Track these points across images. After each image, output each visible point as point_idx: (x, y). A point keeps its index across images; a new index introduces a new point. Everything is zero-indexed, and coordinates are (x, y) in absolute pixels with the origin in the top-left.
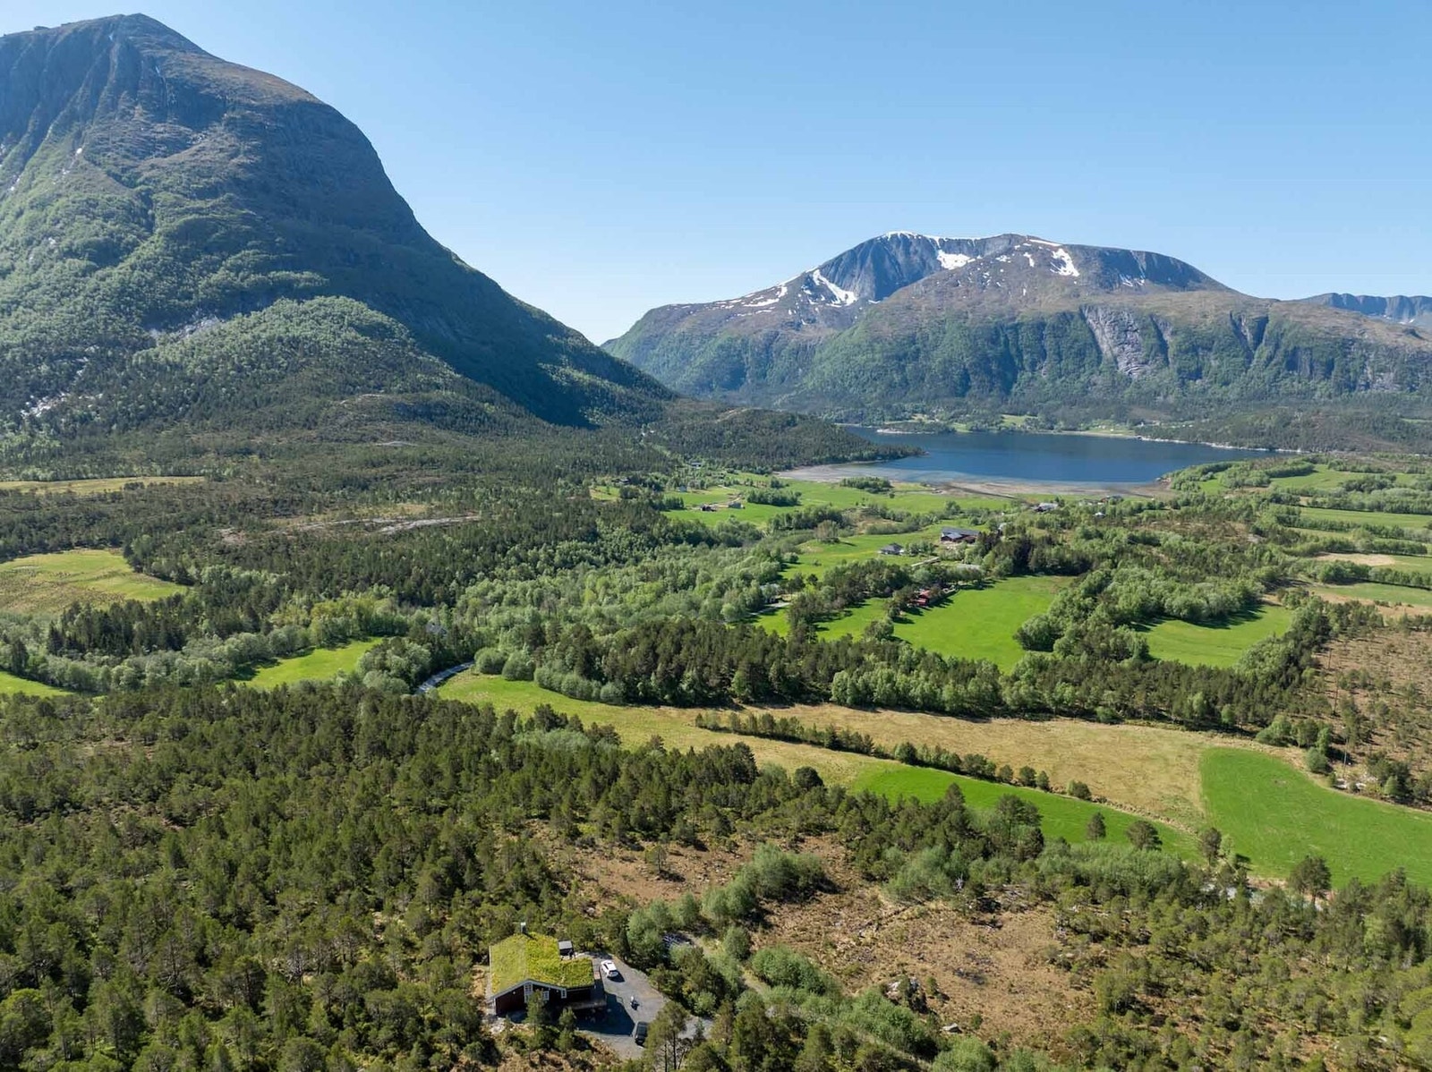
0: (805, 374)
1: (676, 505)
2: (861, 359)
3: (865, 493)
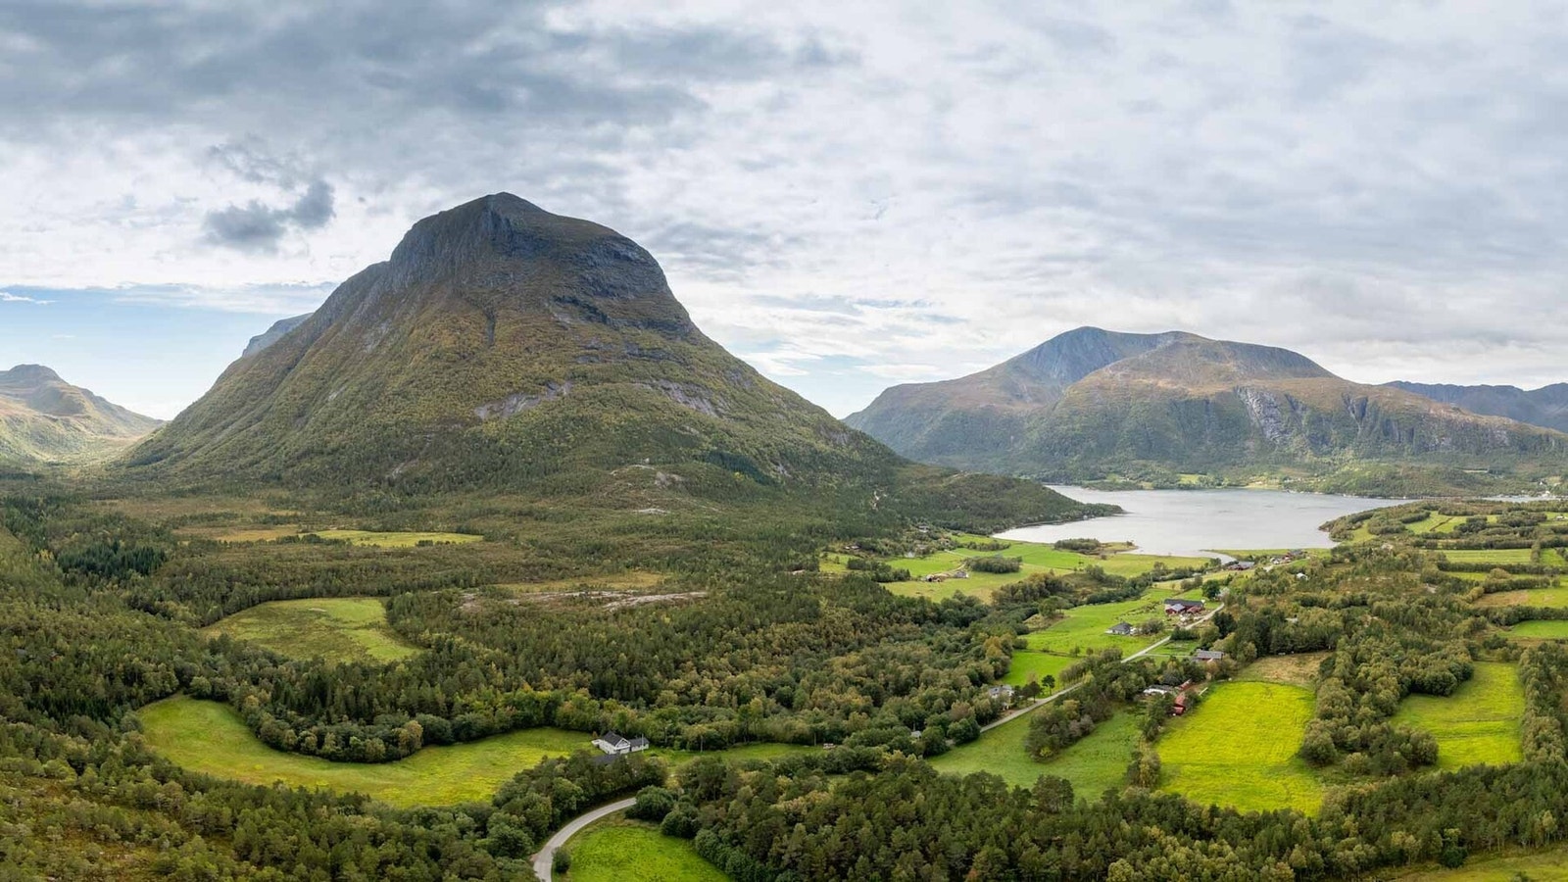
0: (1015, 441)
1: (902, 577)
2: (1063, 428)
3: (1078, 556)
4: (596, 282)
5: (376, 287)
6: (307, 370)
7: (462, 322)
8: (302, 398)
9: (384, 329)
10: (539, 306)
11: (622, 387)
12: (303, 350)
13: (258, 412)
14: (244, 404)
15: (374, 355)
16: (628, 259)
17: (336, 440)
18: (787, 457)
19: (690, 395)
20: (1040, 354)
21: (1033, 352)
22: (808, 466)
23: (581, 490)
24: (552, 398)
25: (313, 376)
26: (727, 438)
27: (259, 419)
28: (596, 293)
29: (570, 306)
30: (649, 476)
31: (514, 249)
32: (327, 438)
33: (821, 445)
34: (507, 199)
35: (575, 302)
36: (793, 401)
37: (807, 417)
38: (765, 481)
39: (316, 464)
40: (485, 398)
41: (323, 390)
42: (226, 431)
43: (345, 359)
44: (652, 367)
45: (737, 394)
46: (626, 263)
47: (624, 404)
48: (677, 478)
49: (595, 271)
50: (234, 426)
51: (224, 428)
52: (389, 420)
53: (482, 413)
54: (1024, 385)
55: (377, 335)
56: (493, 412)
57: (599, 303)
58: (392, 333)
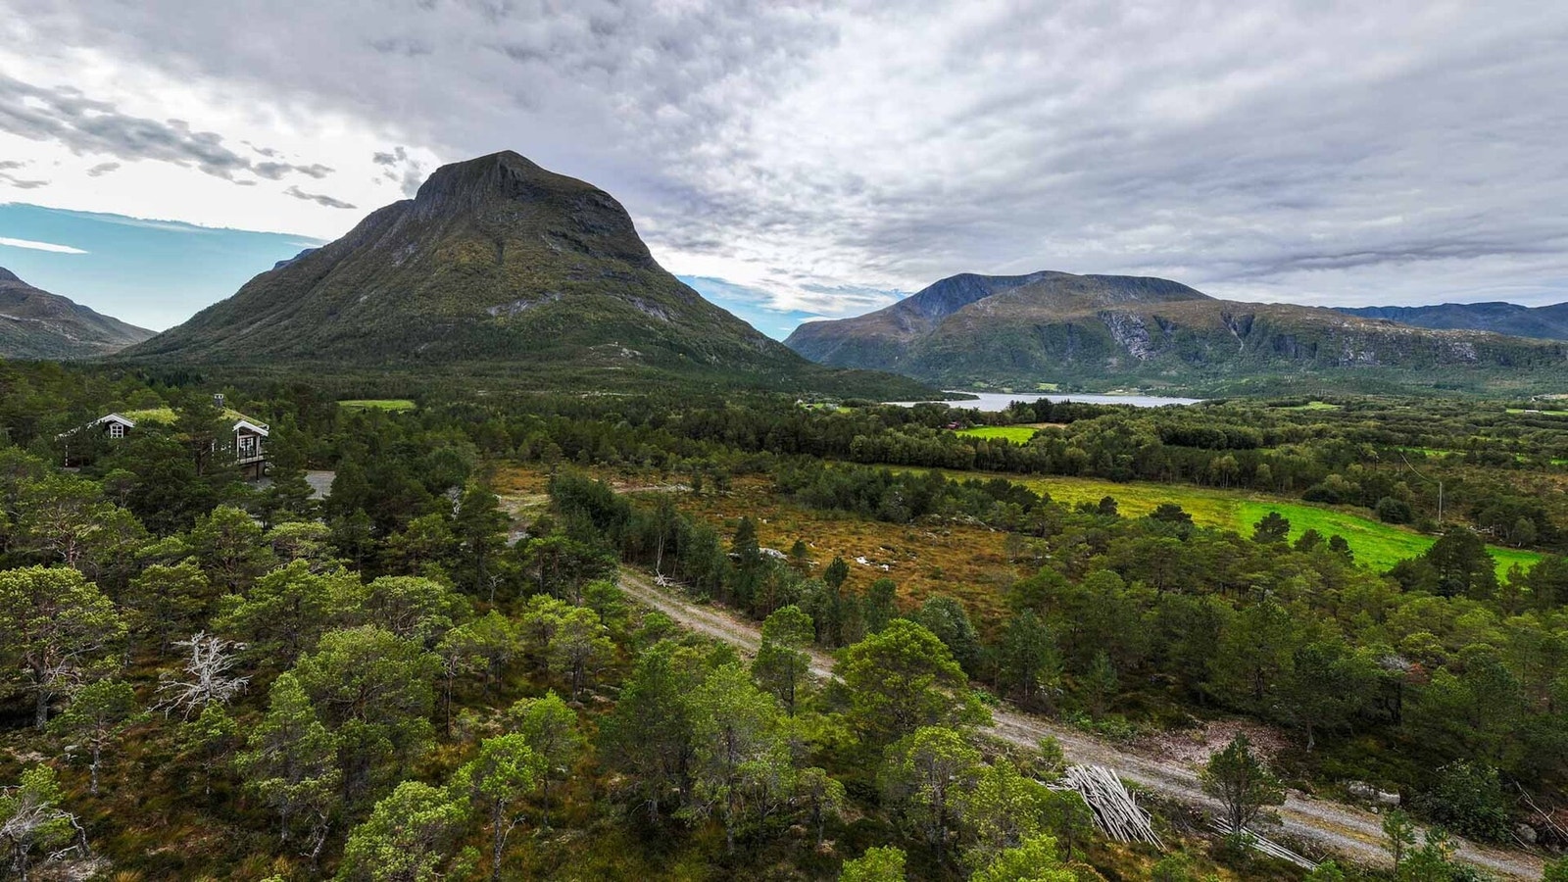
4: (581, 222)
5: (404, 216)
6: (339, 277)
7: (477, 246)
8: (334, 299)
9: (411, 250)
10: (537, 237)
11: (599, 297)
12: (334, 264)
13: (289, 310)
14: (273, 304)
15: (403, 268)
16: (605, 207)
17: (367, 327)
18: (720, 350)
19: (648, 306)
20: (923, 297)
21: (917, 295)
22: (734, 357)
23: (568, 358)
24: (548, 302)
25: (344, 283)
26: (675, 334)
27: (290, 316)
28: (581, 231)
29: (561, 239)
30: (617, 350)
31: (518, 194)
32: (359, 325)
33: (744, 345)
34: (510, 155)
35: (565, 236)
36: (725, 315)
37: (735, 328)
38: (702, 362)
39: (349, 344)
40: (493, 301)
41: (355, 294)
42: (255, 326)
43: (374, 271)
44: (622, 285)
45: (684, 308)
46: (603, 210)
47: (600, 306)
48: (637, 353)
49: (580, 214)
50: (264, 321)
51: (251, 323)
52: (417, 313)
53: (493, 312)
54: (908, 320)
55: (404, 254)
56: (501, 311)
57: (583, 237)
58: (418, 252)
